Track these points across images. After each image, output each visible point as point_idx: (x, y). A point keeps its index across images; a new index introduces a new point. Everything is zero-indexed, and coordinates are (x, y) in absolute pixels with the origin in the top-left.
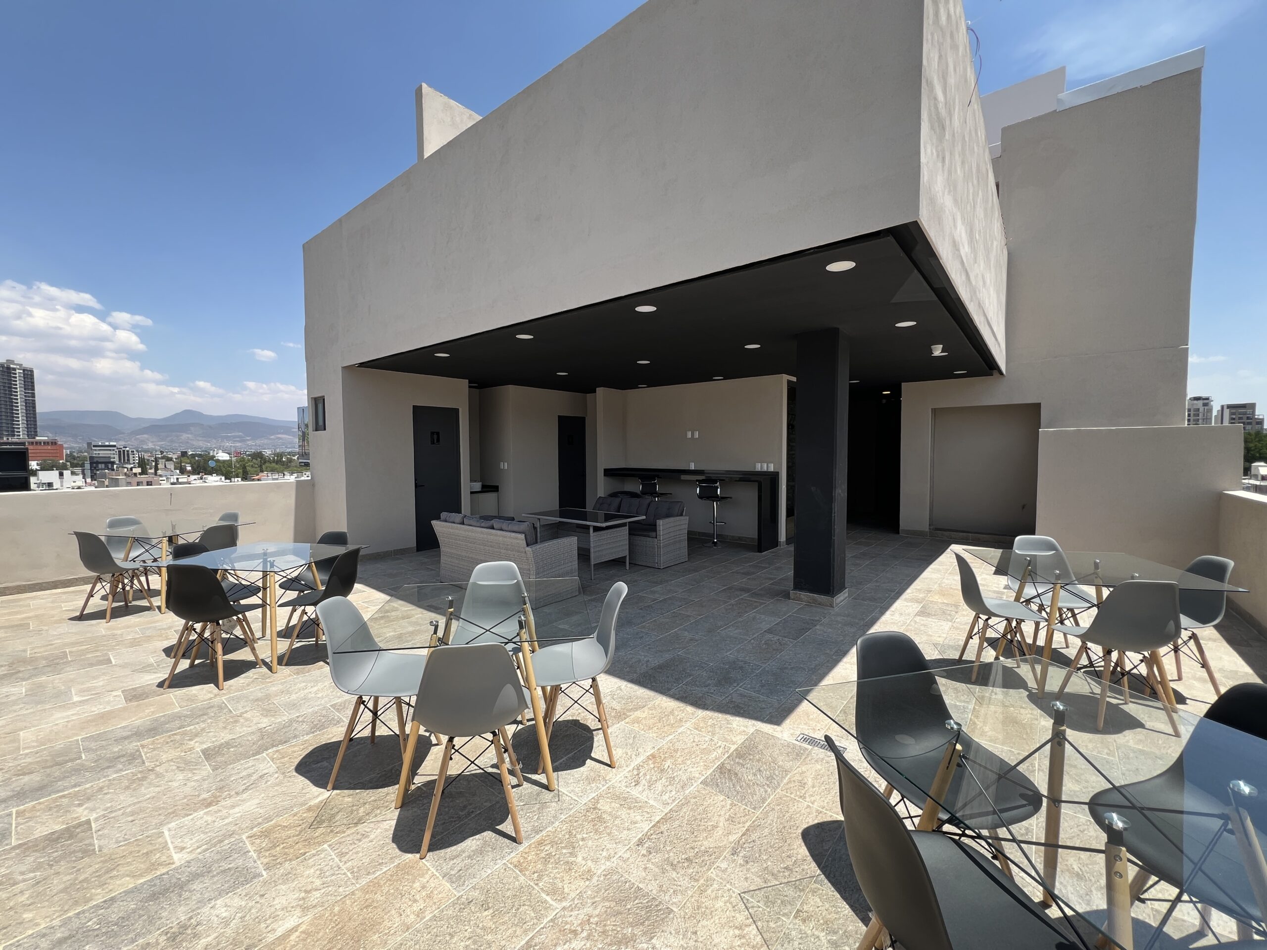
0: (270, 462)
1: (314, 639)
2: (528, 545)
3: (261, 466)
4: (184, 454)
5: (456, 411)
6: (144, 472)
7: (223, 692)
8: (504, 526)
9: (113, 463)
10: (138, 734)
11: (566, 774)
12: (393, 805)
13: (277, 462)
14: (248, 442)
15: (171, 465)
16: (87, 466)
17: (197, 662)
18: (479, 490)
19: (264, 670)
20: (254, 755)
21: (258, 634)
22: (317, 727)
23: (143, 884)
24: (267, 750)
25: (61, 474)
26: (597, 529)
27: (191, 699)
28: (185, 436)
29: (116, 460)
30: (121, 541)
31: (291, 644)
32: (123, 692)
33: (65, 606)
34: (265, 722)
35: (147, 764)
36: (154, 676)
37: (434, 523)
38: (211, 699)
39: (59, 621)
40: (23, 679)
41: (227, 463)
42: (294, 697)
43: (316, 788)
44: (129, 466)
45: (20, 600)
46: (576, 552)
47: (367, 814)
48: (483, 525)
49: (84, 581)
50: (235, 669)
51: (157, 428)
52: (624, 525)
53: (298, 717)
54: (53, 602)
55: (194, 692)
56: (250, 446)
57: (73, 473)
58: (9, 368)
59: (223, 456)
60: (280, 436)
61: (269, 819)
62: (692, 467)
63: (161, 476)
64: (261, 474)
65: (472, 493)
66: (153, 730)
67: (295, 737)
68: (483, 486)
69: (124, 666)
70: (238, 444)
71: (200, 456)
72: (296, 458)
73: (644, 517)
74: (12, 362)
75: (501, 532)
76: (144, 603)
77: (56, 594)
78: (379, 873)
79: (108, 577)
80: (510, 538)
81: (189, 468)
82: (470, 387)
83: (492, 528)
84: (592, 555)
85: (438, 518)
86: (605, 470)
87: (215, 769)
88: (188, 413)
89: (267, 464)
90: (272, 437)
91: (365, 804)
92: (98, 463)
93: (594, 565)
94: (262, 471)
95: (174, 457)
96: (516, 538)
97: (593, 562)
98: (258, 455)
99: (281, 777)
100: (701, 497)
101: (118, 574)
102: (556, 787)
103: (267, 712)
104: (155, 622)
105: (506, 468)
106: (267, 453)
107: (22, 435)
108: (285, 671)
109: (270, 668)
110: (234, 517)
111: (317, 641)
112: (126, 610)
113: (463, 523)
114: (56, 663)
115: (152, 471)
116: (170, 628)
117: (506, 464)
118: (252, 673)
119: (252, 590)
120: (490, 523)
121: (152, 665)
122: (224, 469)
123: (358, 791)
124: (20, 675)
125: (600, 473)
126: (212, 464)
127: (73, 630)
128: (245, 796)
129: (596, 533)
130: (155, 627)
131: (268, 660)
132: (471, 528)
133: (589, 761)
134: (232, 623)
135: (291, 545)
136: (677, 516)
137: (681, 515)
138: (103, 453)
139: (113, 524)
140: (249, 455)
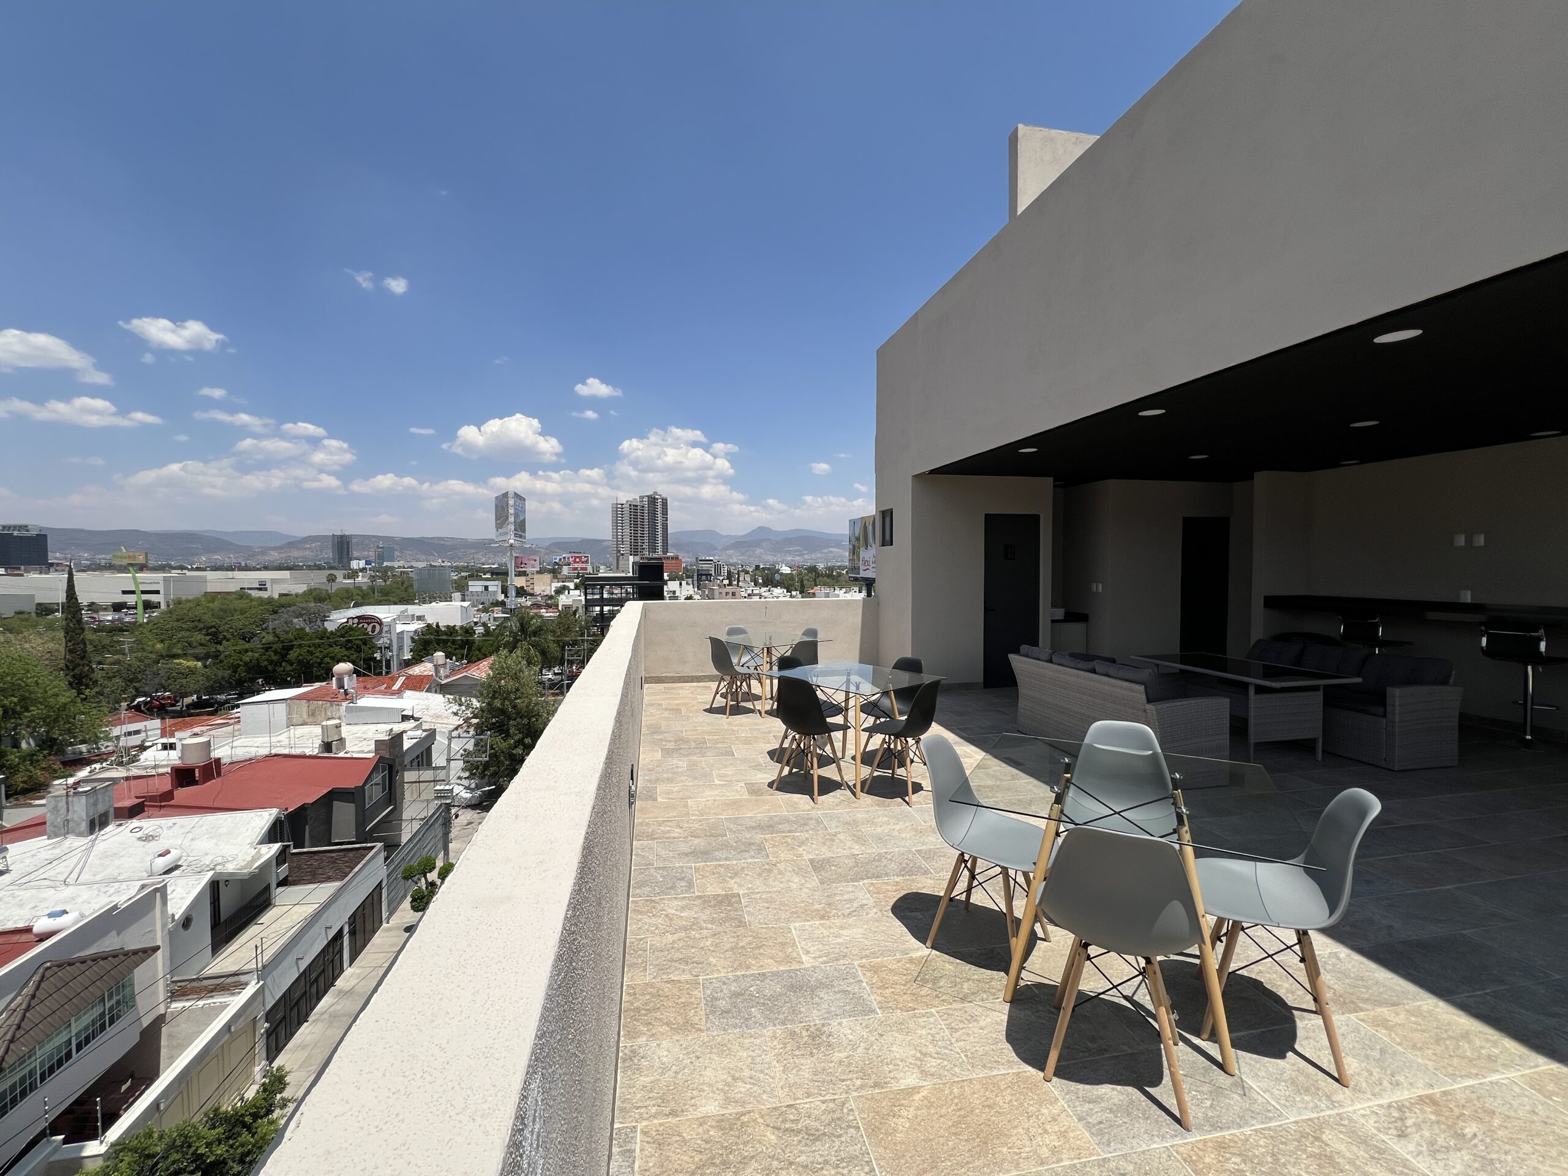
0: (822, 576)
1: (891, 771)
2: (1149, 701)
3: (815, 580)
4: (757, 567)
5: (1036, 518)
6: (730, 584)
7: (817, 806)
8: (1111, 671)
9: (711, 575)
10: (760, 827)
11: (1251, 1058)
12: (1001, 995)
13: (830, 576)
14: (806, 556)
15: (748, 578)
16: (695, 578)
17: (794, 770)
18: (1062, 618)
19: (848, 792)
20: (853, 880)
21: (839, 755)
22: (908, 870)
23: (784, 972)
24: (863, 879)
25: (681, 584)
26: (1260, 690)
27: (794, 806)
28: (758, 551)
29: (713, 573)
30: (736, 647)
31: (872, 772)
32: (745, 784)
33: (701, 698)
34: (857, 849)
35: (771, 858)
36: (765, 776)
37: (1011, 657)
38: (809, 810)
39: (697, 711)
40: (684, 756)
41: (790, 576)
42: (879, 830)
43: (914, 940)
44: (721, 578)
45: (674, 688)
46: (1226, 722)
47: (973, 994)
48: (1079, 666)
49: (711, 678)
50: (828, 786)
51: (741, 544)
52: (1315, 688)
53: (886, 853)
54: (692, 693)
55: (795, 799)
56: (807, 559)
57: (687, 584)
58: (654, 498)
59: (786, 570)
60: (831, 549)
61: (874, 955)
62: (1467, 597)
63: (741, 587)
64: (815, 588)
65: (1053, 621)
66: (769, 827)
67: (887, 874)
68: (1067, 614)
69: (744, 761)
70: (798, 558)
71: (769, 569)
72: (844, 572)
73: (1359, 680)
74: (655, 493)
75: (1106, 679)
76: (749, 705)
77: (693, 687)
78: (995, 1073)
79: (727, 678)
80: (1122, 687)
81: (760, 581)
82: (1055, 486)
83: (1094, 671)
84: (1252, 729)
85: (1017, 651)
86: (1266, 598)
87: (822, 883)
88: (761, 529)
89: (820, 578)
90: (825, 551)
91: (969, 980)
92: (702, 575)
93: (1256, 744)
94: (816, 585)
95: (751, 570)
96: (1133, 691)
97: (1252, 740)
98: (813, 569)
99: (879, 914)
100: (1487, 652)
101: (734, 676)
102: (1237, 1072)
103: (860, 839)
104: (758, 725)
105: (1100, 590)
106: (821, 566)
107: (659, 553)
108: (867, 799)
109: (854, 794)
110: (813, 632)
111: (893, 773)
112: (737, 710)
113: (1051, 661)
114: (701, 746)
115: (735, 583)
116: (770, 732)
117: (1100, 586)
118: (838, 793)
119: (837, 710)
120: (1090, 665)
121: (760, 765)
122: (787, 584)
123: (958, 961)
124: (682, 751)
125: (1258, 603)
126: (777, 577)
127: (708, 721)
128: (850, 920)
129: (1258, 696)
130: (759, 730)
131: (851, 784)
132: (1062, 668)
133: (1290, 1054)
134: (824, 740)
135: (856, 665)
136: (1435, 683)
137: (1445, 682)
138: (705, 566)
139: (731, 632)
140: (806, 569)
